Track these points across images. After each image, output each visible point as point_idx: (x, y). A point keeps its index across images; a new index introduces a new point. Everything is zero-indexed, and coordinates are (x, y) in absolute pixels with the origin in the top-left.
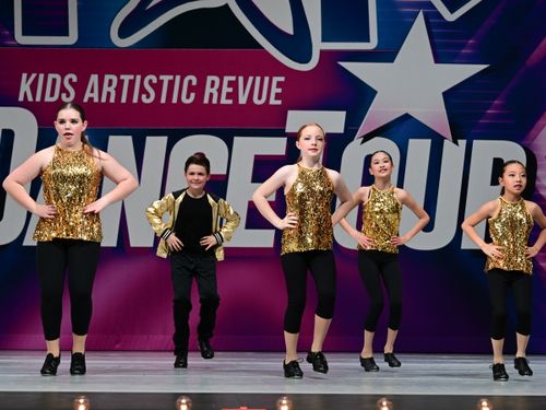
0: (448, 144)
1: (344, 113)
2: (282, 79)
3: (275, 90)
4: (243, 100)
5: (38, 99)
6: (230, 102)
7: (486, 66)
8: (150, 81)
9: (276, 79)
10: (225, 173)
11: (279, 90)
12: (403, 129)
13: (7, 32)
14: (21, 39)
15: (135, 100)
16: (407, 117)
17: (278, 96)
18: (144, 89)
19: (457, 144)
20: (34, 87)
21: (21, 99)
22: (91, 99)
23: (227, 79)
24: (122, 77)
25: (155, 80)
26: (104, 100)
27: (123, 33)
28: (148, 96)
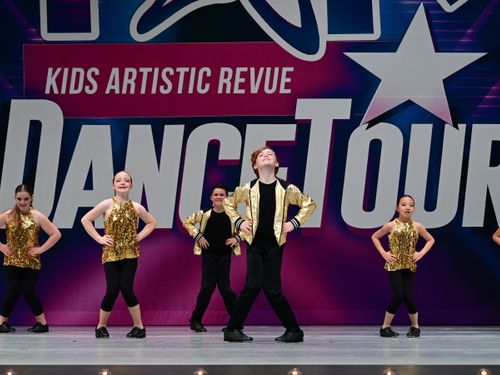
0: (449, 129)
1: (350, 100)
2: (291, 69)
3: (285, 80)
4: (254, 89)
5: (63, 91)
6: (243, 91)
7: (484, 54)
8: (168, 73)
9: (285, 70)
10: (239, 158)
11: (289, 80)
12: (405, 115)
13: (34, 30)
14: (47, 36)
15: (154, 91)
16: (409, 103)
17: (287, 86)
18: (162, 80)
19: (457, 128)
20: (59, 81)
21: (47, 91)
22: (112, 91)
23: (239, 70)
24: (141, 70)
25: (172, 73)
26: (124, 91)
27: (142, 29)
28: (166, 88)
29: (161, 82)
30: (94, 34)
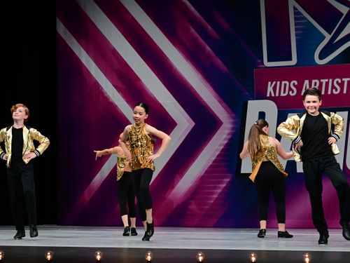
5: (277, 95)
8: (337, 82)
13: (260, 61)
14: (267, 64)
15: (329, 93)
21: (268, 95)
24: (322, 80)
25: (340, 81)
27: (321, 57)
28: (336, 90)
29: (333, 87)
30: (294, 62)
